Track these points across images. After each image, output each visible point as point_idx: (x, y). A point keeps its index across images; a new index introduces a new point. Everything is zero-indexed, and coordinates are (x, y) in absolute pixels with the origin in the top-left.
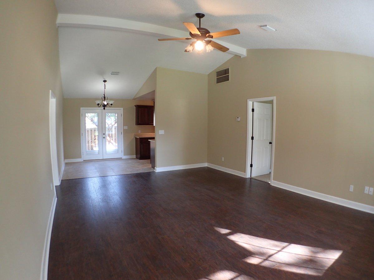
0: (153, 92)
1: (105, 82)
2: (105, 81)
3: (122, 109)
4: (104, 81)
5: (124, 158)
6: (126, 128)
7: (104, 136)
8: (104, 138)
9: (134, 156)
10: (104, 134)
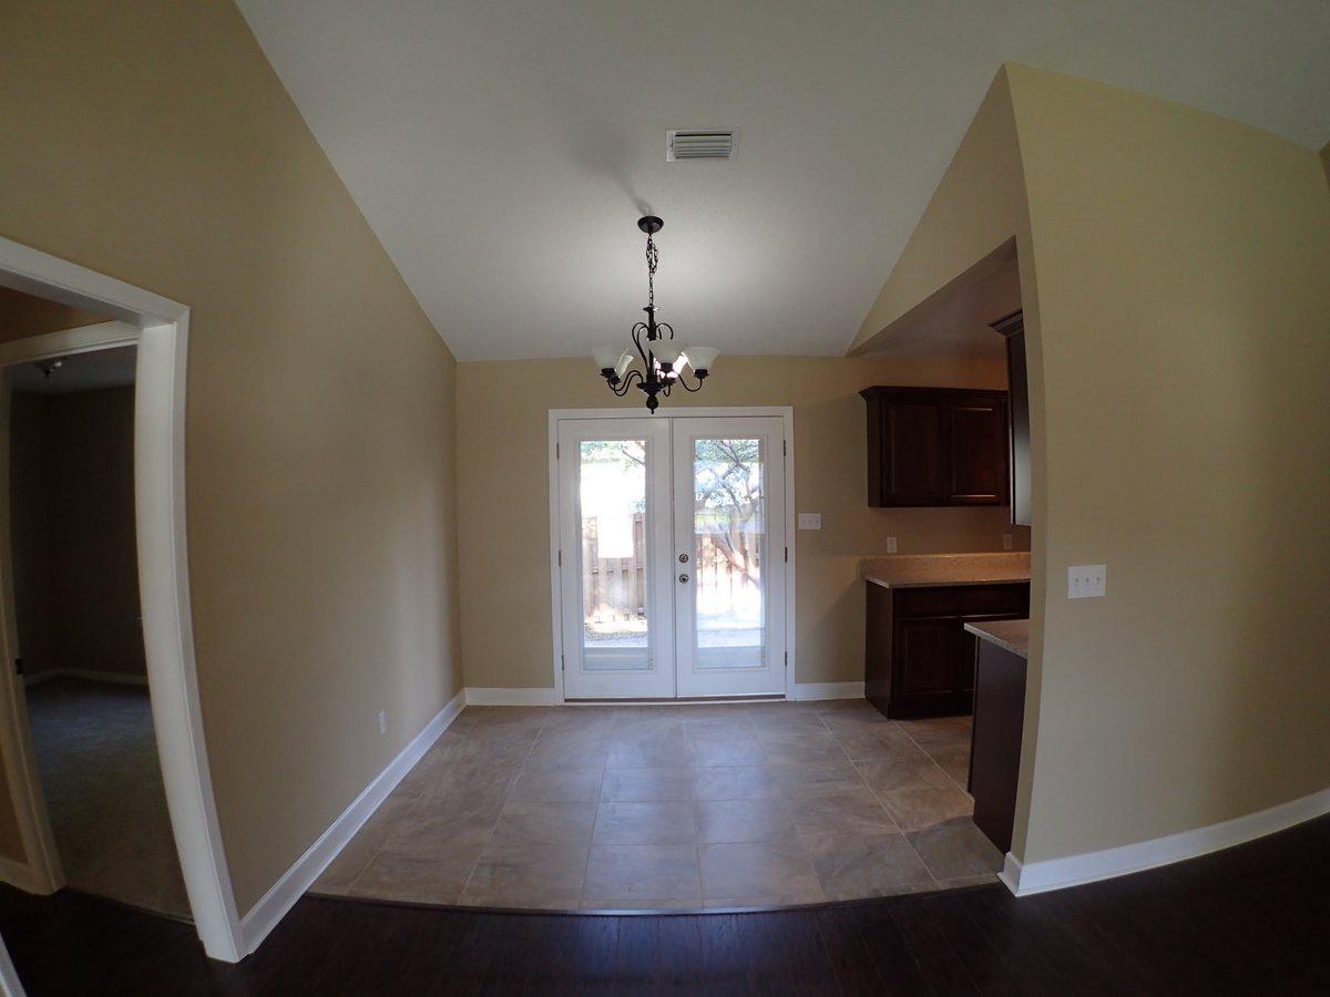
0: (1006, 261)
1: (651, 231)
2: (650, 224)
3: (788, 412)
4: (641, 223)
5: (799, 698)
6: (812, 521)
7: (682, 569)
8: (684, 579)
9: (857, 690)
10: (684, 559)
